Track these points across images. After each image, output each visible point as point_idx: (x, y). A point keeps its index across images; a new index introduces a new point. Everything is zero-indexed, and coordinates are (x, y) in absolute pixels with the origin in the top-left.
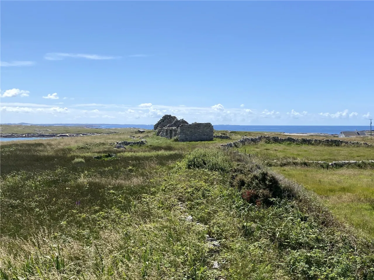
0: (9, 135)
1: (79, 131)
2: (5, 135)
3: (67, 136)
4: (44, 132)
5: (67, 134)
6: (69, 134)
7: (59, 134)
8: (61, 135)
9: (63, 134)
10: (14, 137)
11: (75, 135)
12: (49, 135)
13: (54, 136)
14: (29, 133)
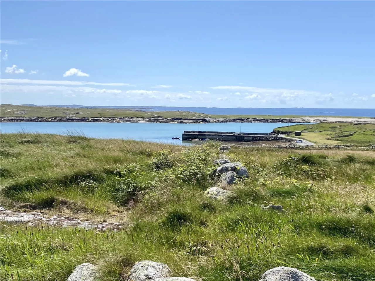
0: (33, 118)
1: (116, 115)
2: (27, 119)
3: (100, 120)
4: (74, 116)
5: (101, 119)
6: (104, 118)
7: (92, 118)
8: (93, 120)
9: (96, 118)
10: (37, 121)
11: (110, 120)
12: (79, 120)
13: (85, 120)
14: (56, 117)
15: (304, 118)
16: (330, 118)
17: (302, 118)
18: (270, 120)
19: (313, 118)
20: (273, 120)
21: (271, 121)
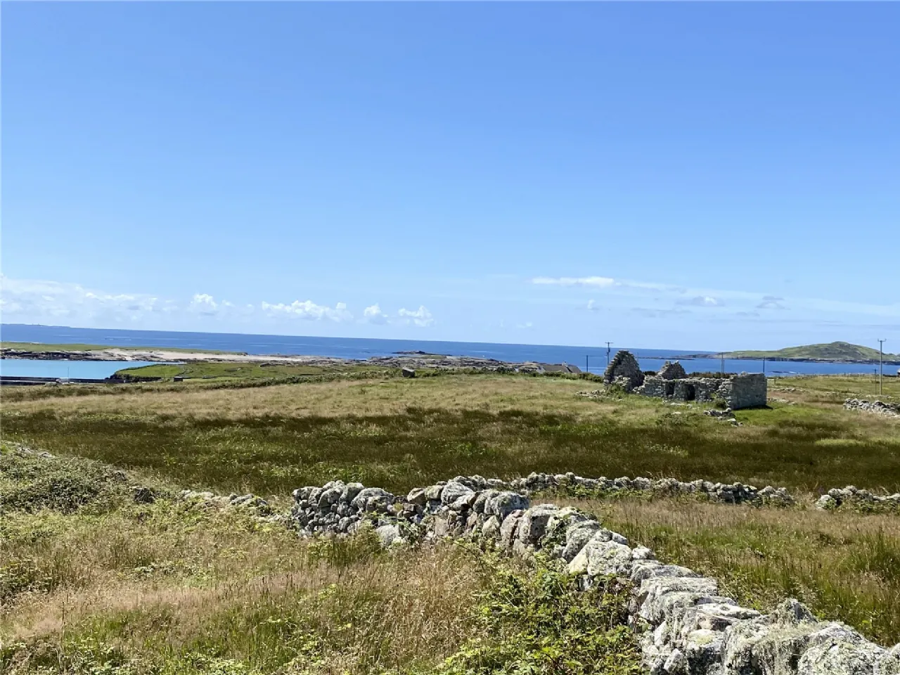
15: (110, 351)
16: (161, 353)
17: (106, 351)
18: (42, 354)
19: (128, 352)
20: (47, 353)
21: (44, 355)
